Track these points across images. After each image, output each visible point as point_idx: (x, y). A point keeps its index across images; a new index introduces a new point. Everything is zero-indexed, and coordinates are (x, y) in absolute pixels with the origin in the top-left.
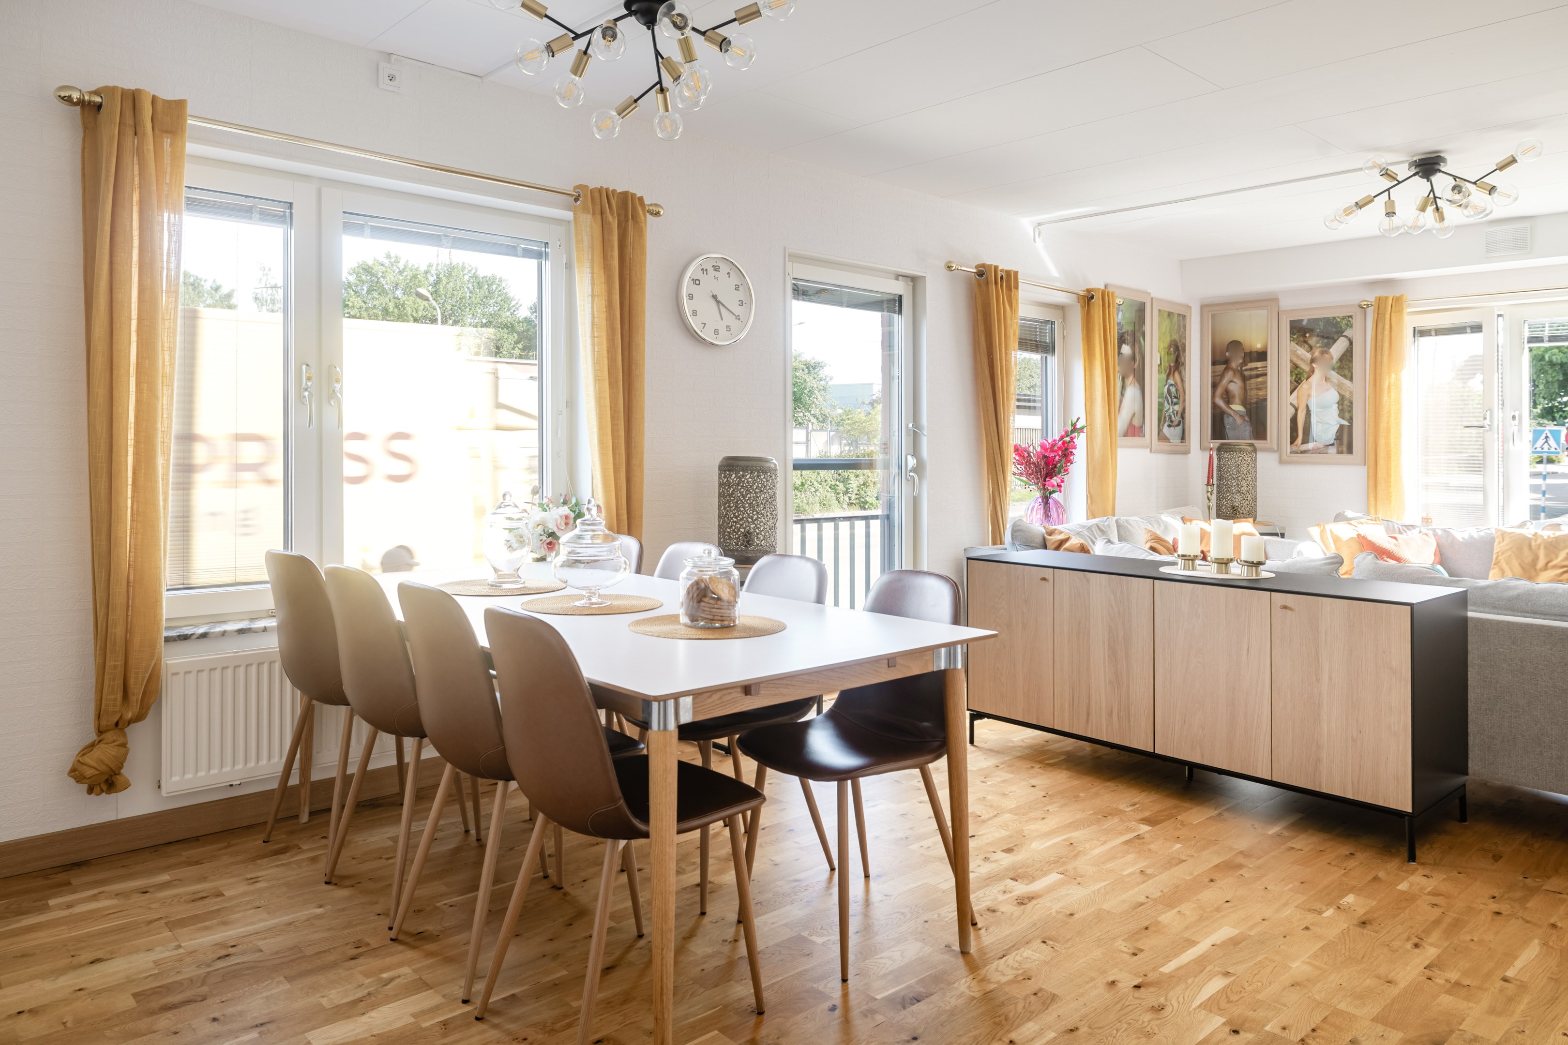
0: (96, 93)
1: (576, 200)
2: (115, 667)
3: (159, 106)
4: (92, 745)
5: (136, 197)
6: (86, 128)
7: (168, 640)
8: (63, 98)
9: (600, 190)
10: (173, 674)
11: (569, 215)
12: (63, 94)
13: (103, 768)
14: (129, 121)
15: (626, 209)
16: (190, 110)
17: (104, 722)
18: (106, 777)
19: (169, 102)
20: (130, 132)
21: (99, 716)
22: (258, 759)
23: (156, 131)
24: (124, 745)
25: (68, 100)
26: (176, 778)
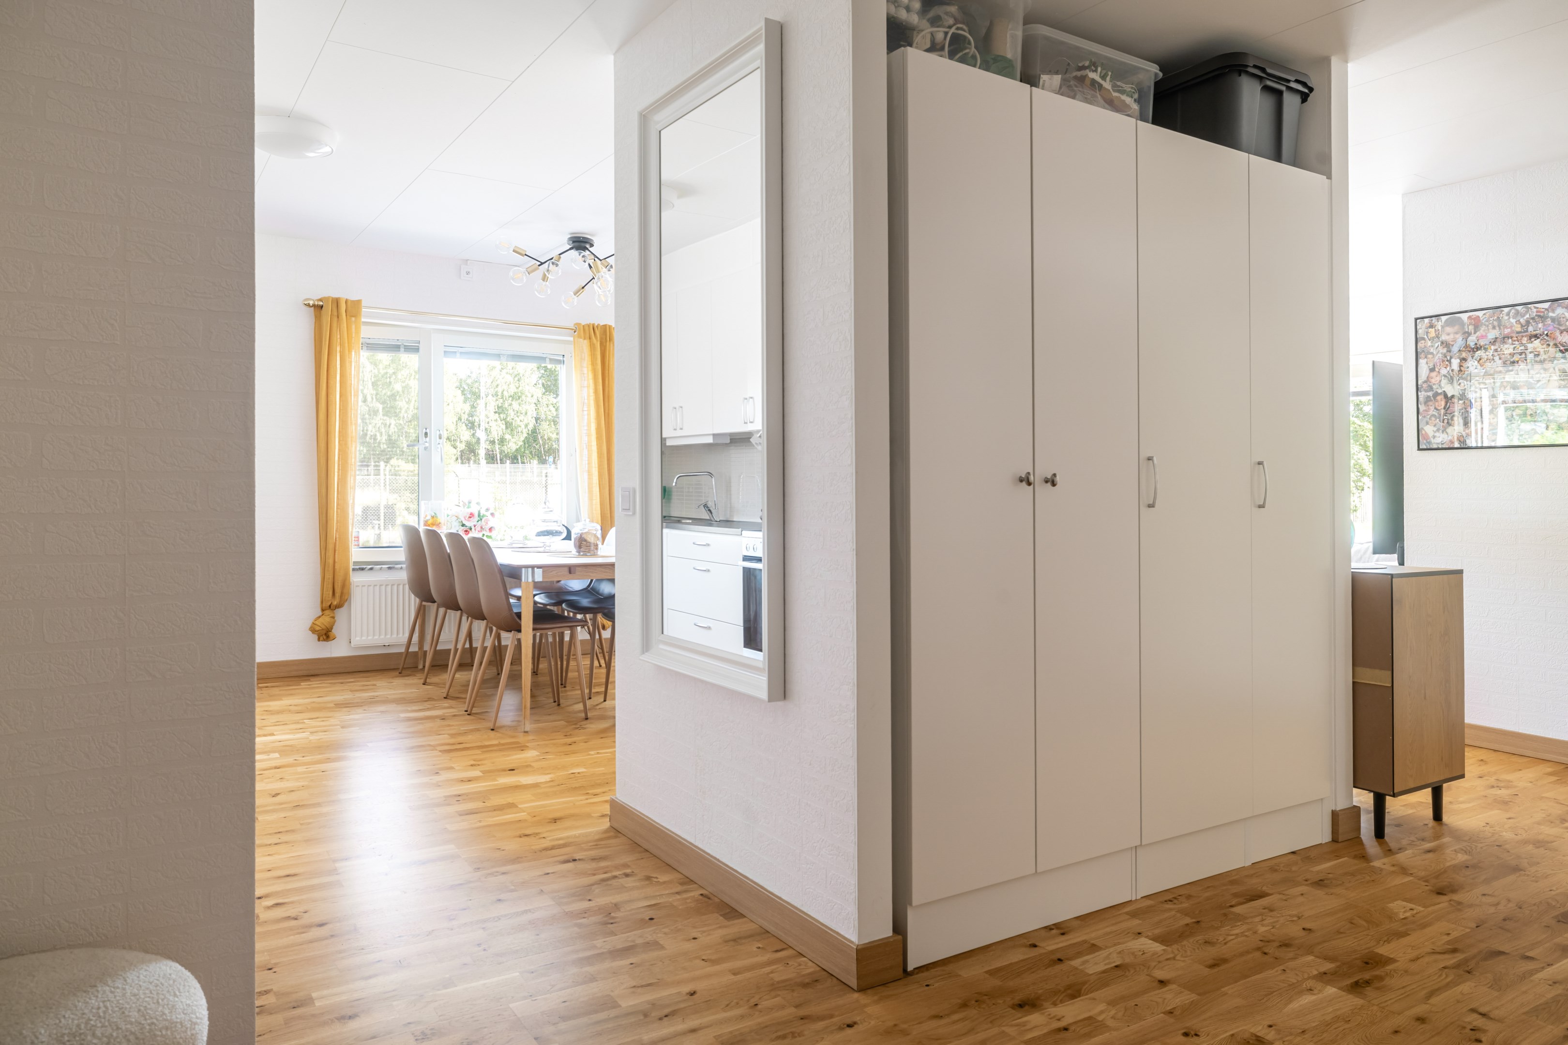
0: (320, 300)
1: (575, 332)
2: (329, 579)
3: (349, 303)
4: (320, 617)
5: (338, 349)
6: (316, 317)
7: (354, 570)
8: (306, 305)
9: (589, 326)
10: (356, 586)
11: (572, 339)
12: (306, 303)
13: (324, 627)
14: (335, 314)
15: (606, 335)
16: (363, 304)
17: (324, 605)
18: (325, 632)
19: (353, 301)
20: (335, 319)
21: (322, 602)
22: (398, 634)
23: (348, 317)
24: (333, 617)
25: (308, 305)
26: (358, 638)
